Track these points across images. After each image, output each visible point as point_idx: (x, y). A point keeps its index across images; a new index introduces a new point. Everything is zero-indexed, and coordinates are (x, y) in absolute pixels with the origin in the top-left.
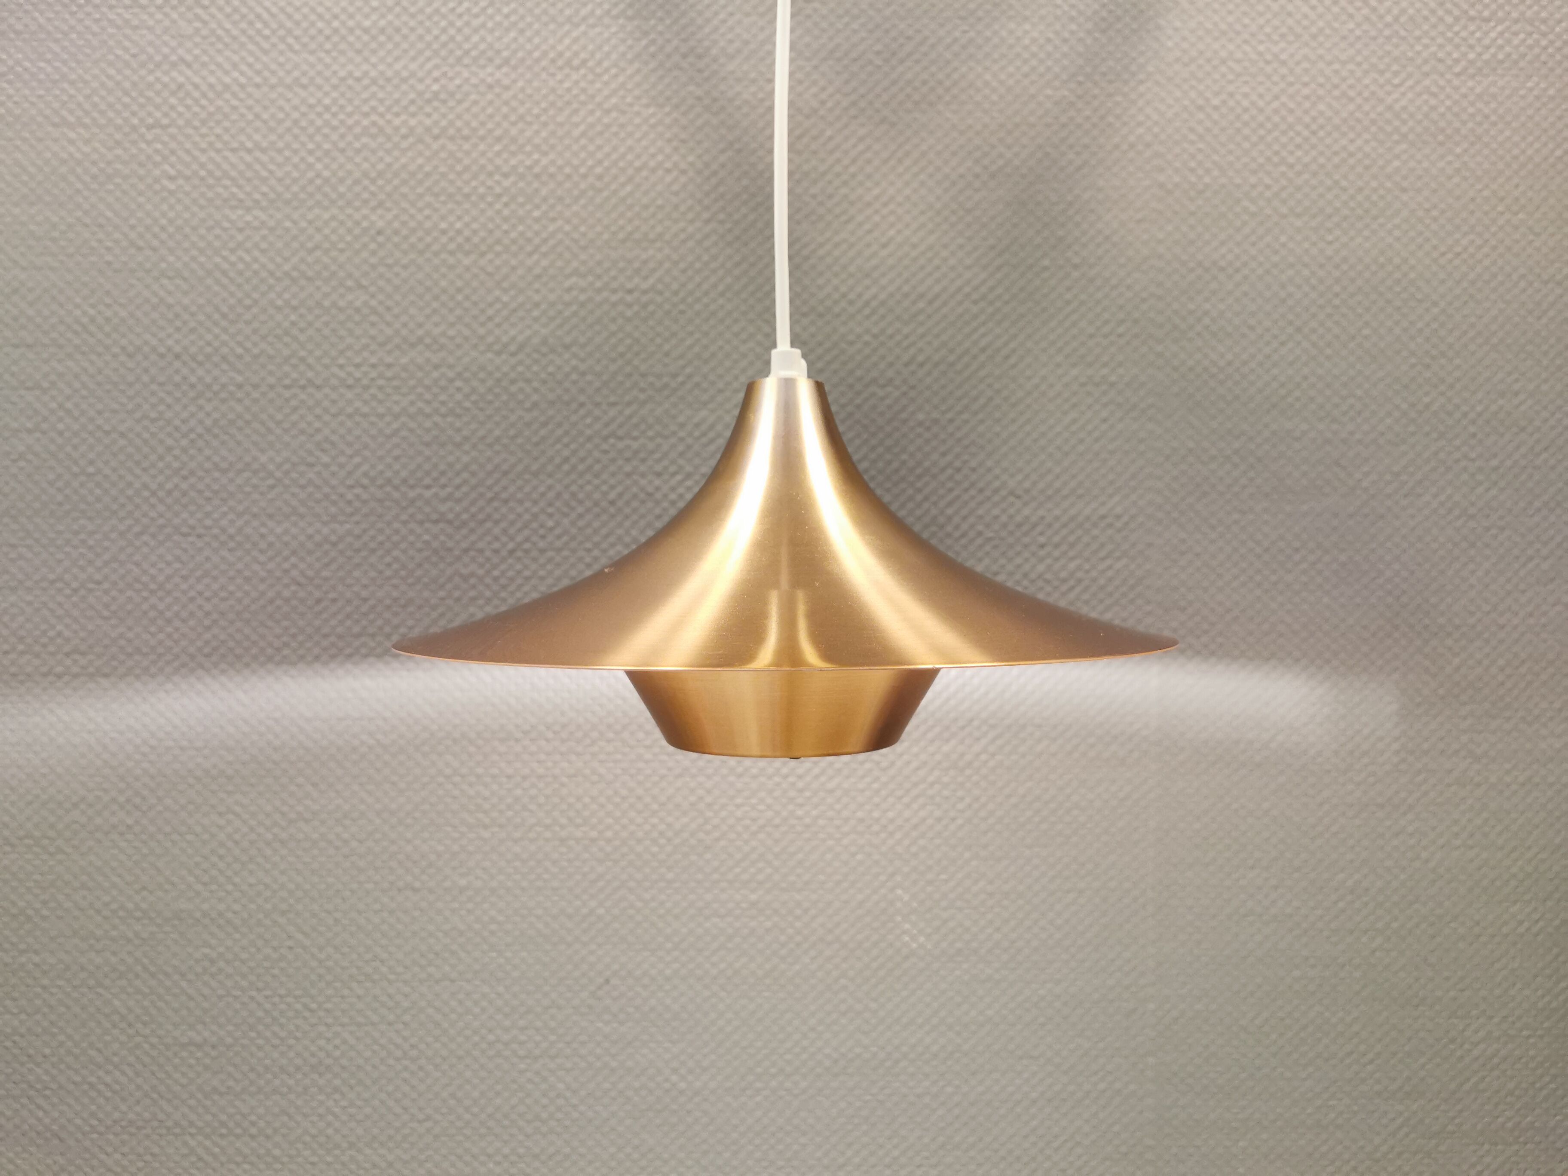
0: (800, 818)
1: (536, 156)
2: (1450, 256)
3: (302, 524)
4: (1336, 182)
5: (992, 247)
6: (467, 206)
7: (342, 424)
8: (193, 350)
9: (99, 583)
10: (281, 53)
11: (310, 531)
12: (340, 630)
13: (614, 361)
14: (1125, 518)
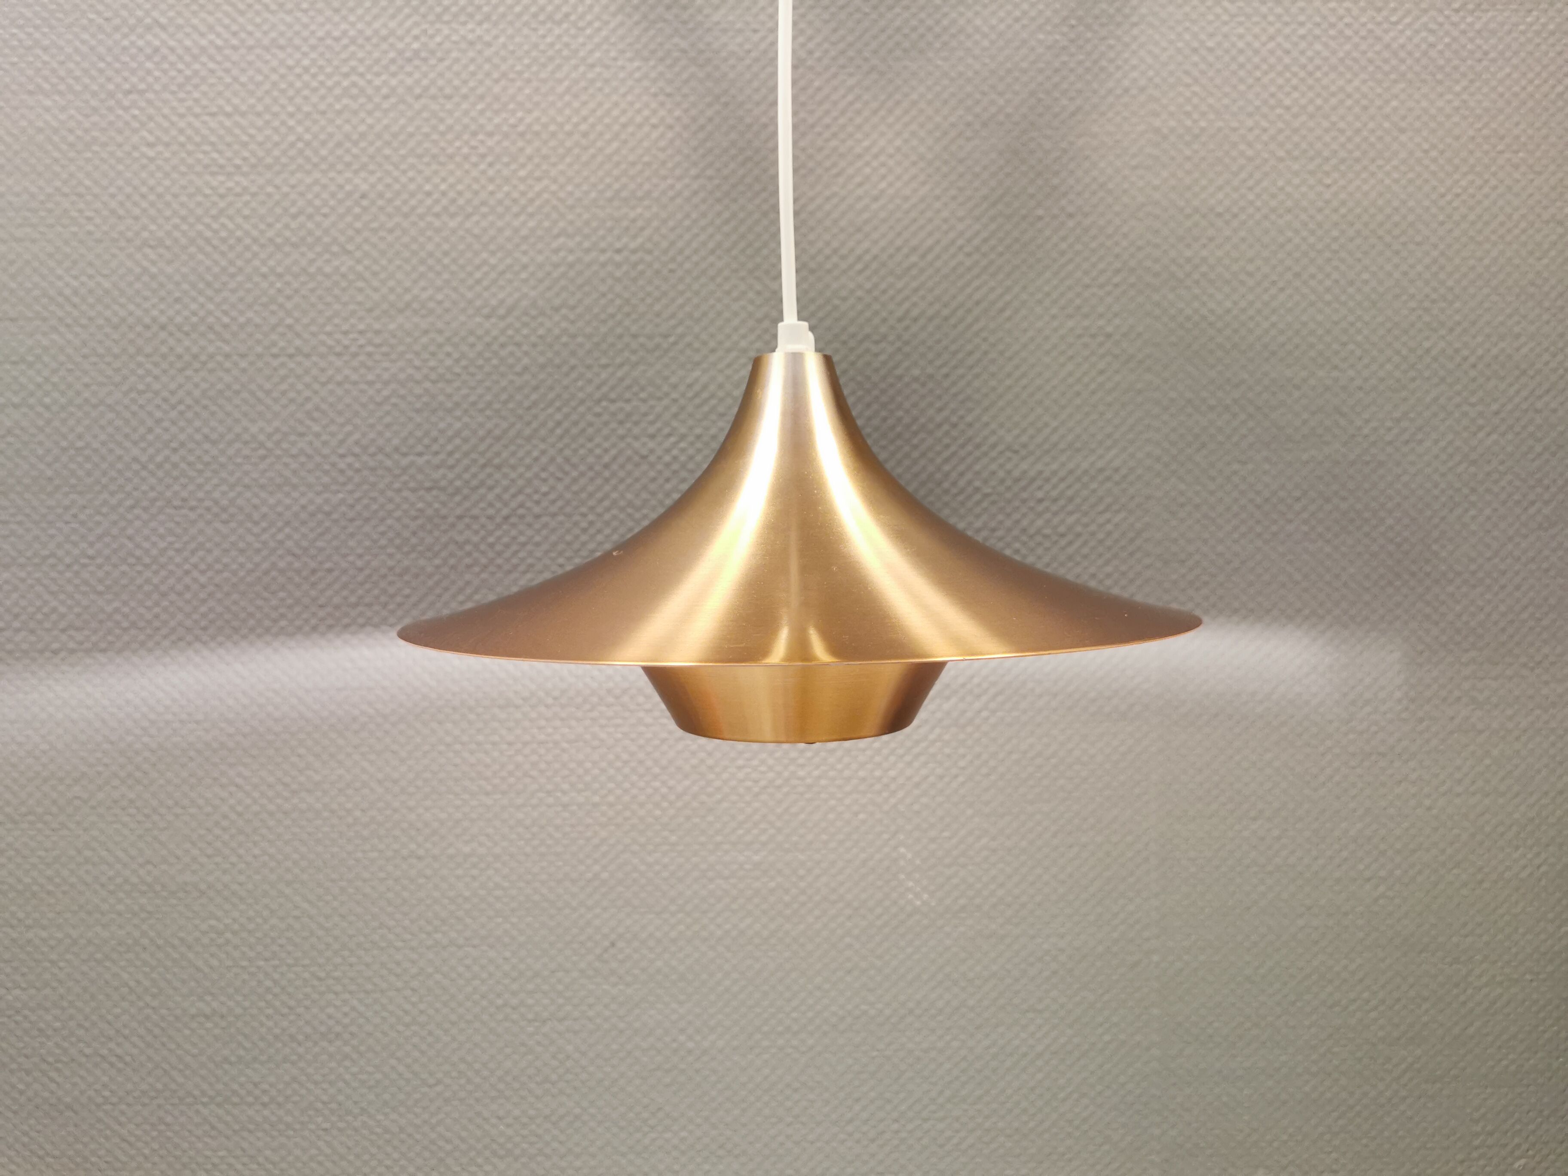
0: (802, 779)
1: (520, 114)
2: (1449, 197)
3: (295, 494)
4: (1334, 124)
5: (985, 198)
6: (451, 167)
7: (332, 392)
8: (179, 319)
9: (92, 558)
10: (258, 13)
11: (303, 501)
12: (336, 600)
13: (604, 322)
14: (1124, 471)
